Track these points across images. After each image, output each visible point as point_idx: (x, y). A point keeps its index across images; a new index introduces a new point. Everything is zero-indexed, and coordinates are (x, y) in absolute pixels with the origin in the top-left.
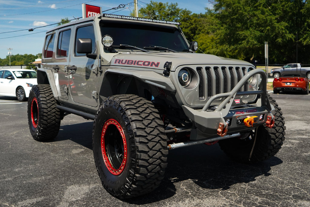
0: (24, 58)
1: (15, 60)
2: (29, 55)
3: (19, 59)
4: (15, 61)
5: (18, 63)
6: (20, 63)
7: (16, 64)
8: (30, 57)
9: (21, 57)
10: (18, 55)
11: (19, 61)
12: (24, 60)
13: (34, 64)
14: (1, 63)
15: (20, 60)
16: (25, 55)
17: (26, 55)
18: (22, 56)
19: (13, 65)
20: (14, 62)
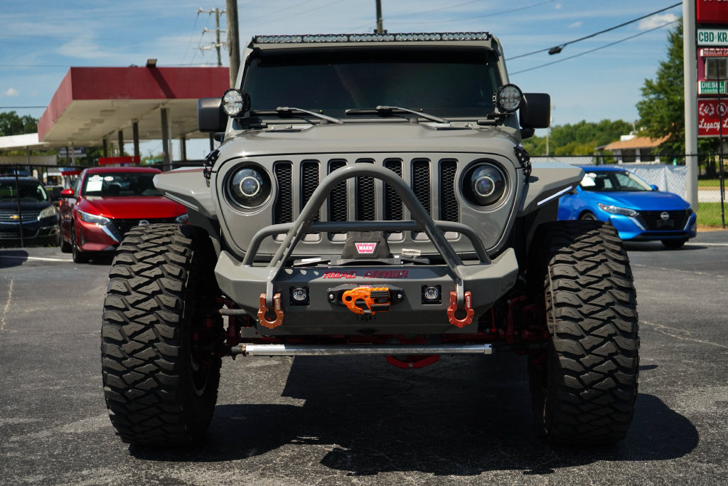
0: (599, 134)
1: (574, 139)
2: (613, 124)
3: (586, 137)
4: (573, 143)
5: (581, 147)
6: (586, 149)
7: (576, 150)
8: (618, 128)
9: (590, 130)
10: (583, 123)
11: (583, 143)
12: (598, 138)
13: (608, 151)
14: (537, 149)
15: (588, 139)
16: (602, 122)
17: (606, 122)
18: (594, 126)
19: (567, 154)
20: (569, 145)
